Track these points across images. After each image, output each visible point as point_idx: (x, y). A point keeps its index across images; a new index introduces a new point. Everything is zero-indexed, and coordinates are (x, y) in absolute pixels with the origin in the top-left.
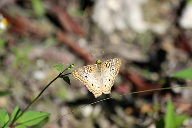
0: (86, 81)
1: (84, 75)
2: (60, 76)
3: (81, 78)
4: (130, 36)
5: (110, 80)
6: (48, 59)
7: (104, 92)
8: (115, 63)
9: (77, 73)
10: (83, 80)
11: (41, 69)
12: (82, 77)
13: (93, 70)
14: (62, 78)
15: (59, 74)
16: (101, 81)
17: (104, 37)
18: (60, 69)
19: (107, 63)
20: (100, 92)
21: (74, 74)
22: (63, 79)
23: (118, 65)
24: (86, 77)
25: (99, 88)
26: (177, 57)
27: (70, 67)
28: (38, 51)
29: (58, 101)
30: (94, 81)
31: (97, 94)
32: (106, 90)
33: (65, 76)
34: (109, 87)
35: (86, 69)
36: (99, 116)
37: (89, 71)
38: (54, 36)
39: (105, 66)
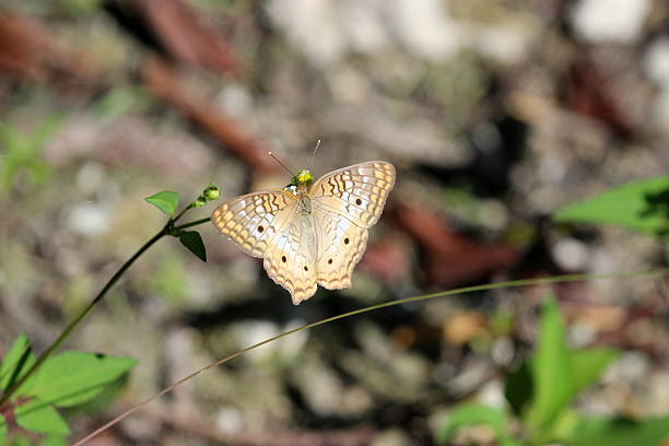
0: (260, 245)
1: (254, 223)
2: (169, 229)
3: (244, 233)
4: (401, 73)
5: (347, 241)
6: (114, 161)
7: (324, 284)
8: (365, 179)
9: (229, 215)
10: (251, 240)
11: (93, 198)
12: (248, 230)
13: (282, 205)
14: (176, 236)
15: (165, 224)
16: (314, 244)
17: (311, 78)
18: (169, 205)
19: (333, 182)
20: (308, 283)
21: (219, 219)
22: (181, 240)
23: (380, 183)
24: (261, 229)
25: (306, 269)
26: (568, 144)
27: (202, 199)
28: (81, 133)
29: (158, 309)
30: (288, 245)
31: (301, 290)
32: (333, 276)
33: (187, 230)
34: (343, 266)
35: (260, 201)
36: (302, 359)
37: (269, 210)
38: (136, 79)
39: (327, 192)
